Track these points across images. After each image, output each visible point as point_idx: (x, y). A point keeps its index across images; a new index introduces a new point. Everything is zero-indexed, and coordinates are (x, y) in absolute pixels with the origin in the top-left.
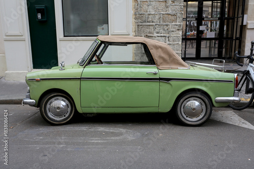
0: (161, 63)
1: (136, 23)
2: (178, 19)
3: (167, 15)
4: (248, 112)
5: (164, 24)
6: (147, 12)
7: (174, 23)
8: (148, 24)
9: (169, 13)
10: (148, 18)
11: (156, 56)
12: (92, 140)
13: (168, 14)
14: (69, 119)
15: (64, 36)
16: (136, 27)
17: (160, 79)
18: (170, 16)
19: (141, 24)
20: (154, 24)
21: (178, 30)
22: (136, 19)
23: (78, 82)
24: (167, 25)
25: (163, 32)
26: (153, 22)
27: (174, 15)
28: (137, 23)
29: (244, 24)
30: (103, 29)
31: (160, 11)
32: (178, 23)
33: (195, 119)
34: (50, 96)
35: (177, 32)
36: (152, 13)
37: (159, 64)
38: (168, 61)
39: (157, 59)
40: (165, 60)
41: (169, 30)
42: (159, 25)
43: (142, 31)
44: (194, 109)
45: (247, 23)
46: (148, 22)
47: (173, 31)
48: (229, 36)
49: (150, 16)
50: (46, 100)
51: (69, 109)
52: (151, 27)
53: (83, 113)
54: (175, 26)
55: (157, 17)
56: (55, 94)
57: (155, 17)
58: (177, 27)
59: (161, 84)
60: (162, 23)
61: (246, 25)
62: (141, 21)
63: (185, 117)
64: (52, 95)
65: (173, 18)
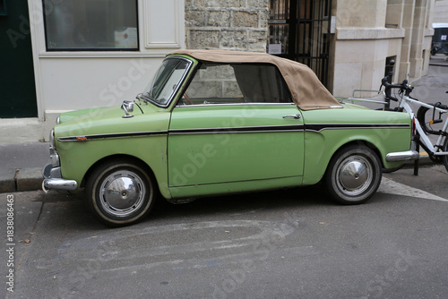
0: (302, 99)
1: (187, 26)
2: (260, 20)
3: (242, 14)
4: (402, 174)
5: (237, 29)
6: (207, 5)
7: (253, 28)
8: (209, 28)
9: (245, 9)
10: (209, 17)
11: (294, 86)
12: (220, 245)
13: (243, 12)
14: (142, 213)
15: (47, 50)
16: (188, 33)
17: (305, 127)
18: (247, 15)
19: (196, 28)
20: (219, 28)
21: (260, 40)
22: (187, 18)
23: (163, 139)
24: (242, 32)
25: (235, 43)
26: (217, 25)
27: (254, 13)
28: (190, 26)
29: (332, 32)
30: (126, 36)
31: (230, 5)
32: (260, 29)
33: (356, 192)
34: (106, 171)
35: (259, 44)
36: (218, 8)
37: (299, 100)
38: (313, 95)
39: (296, 91)
40: (307, 93)
41: (245, 40)
42: (228, 31)
43: (198, 41)
44: (356, 175)
45: (336, 30)
46: (209, 25)
47: (252, 43)
48: (306, 51)
49: (212, 14)
50: (99, 178)
51: (142, 193)
52: (215, 35)
53: (172, 199)
54: (256, 33)
55: (225, 16)
56: (117, 166)
57: (220, 16)
58: (258, 34)
59: (307, 135)
60: (232, 27)
61: (333, 34)
62: (198, 23)
63: (341, 188)
64: (111, 168)
65: (251, 18)
